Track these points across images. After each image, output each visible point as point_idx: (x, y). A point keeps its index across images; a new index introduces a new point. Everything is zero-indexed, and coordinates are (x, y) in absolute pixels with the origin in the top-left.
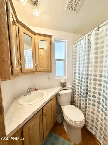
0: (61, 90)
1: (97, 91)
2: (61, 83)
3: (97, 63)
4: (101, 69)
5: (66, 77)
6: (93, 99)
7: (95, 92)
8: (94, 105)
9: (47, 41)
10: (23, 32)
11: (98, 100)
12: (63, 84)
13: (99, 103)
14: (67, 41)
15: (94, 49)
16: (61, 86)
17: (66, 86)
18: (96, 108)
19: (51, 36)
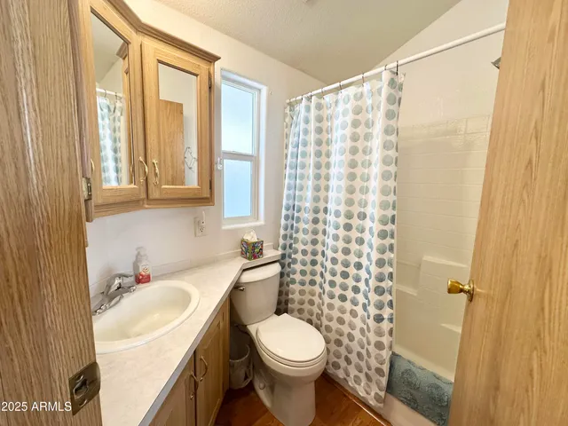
0: (245, 270)
1: (353, 259)
2: (244, 243)
3: (354, 180)
4: (364, 197)
5: (261, 222)
6: (342, 280)
7: (346, 260)
8: (343, 298)
9: (197, 75)
10: (93, 11)
11: (355, 284)
12: (254, 245)
13: (356, 290)
14: (265, 90)
15: (348, 136)
16: (244, 254)
17: (262, 254)
18: (348, 305)
19: (211, 59)
